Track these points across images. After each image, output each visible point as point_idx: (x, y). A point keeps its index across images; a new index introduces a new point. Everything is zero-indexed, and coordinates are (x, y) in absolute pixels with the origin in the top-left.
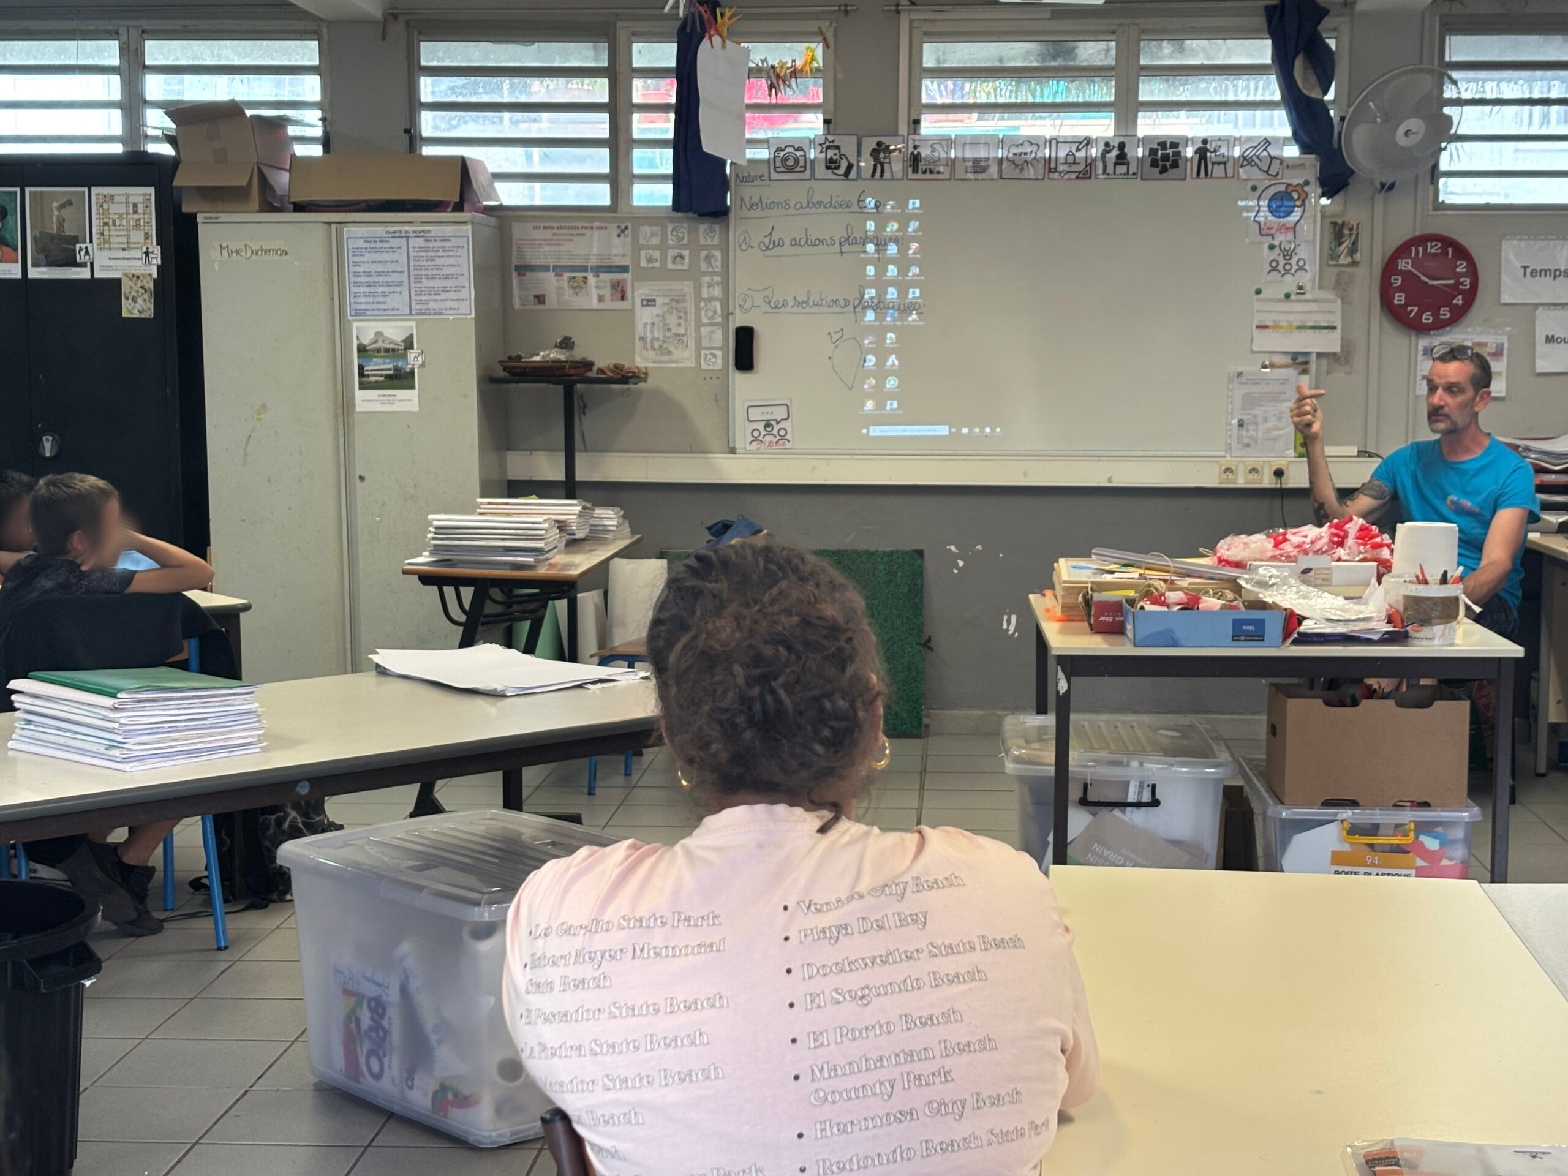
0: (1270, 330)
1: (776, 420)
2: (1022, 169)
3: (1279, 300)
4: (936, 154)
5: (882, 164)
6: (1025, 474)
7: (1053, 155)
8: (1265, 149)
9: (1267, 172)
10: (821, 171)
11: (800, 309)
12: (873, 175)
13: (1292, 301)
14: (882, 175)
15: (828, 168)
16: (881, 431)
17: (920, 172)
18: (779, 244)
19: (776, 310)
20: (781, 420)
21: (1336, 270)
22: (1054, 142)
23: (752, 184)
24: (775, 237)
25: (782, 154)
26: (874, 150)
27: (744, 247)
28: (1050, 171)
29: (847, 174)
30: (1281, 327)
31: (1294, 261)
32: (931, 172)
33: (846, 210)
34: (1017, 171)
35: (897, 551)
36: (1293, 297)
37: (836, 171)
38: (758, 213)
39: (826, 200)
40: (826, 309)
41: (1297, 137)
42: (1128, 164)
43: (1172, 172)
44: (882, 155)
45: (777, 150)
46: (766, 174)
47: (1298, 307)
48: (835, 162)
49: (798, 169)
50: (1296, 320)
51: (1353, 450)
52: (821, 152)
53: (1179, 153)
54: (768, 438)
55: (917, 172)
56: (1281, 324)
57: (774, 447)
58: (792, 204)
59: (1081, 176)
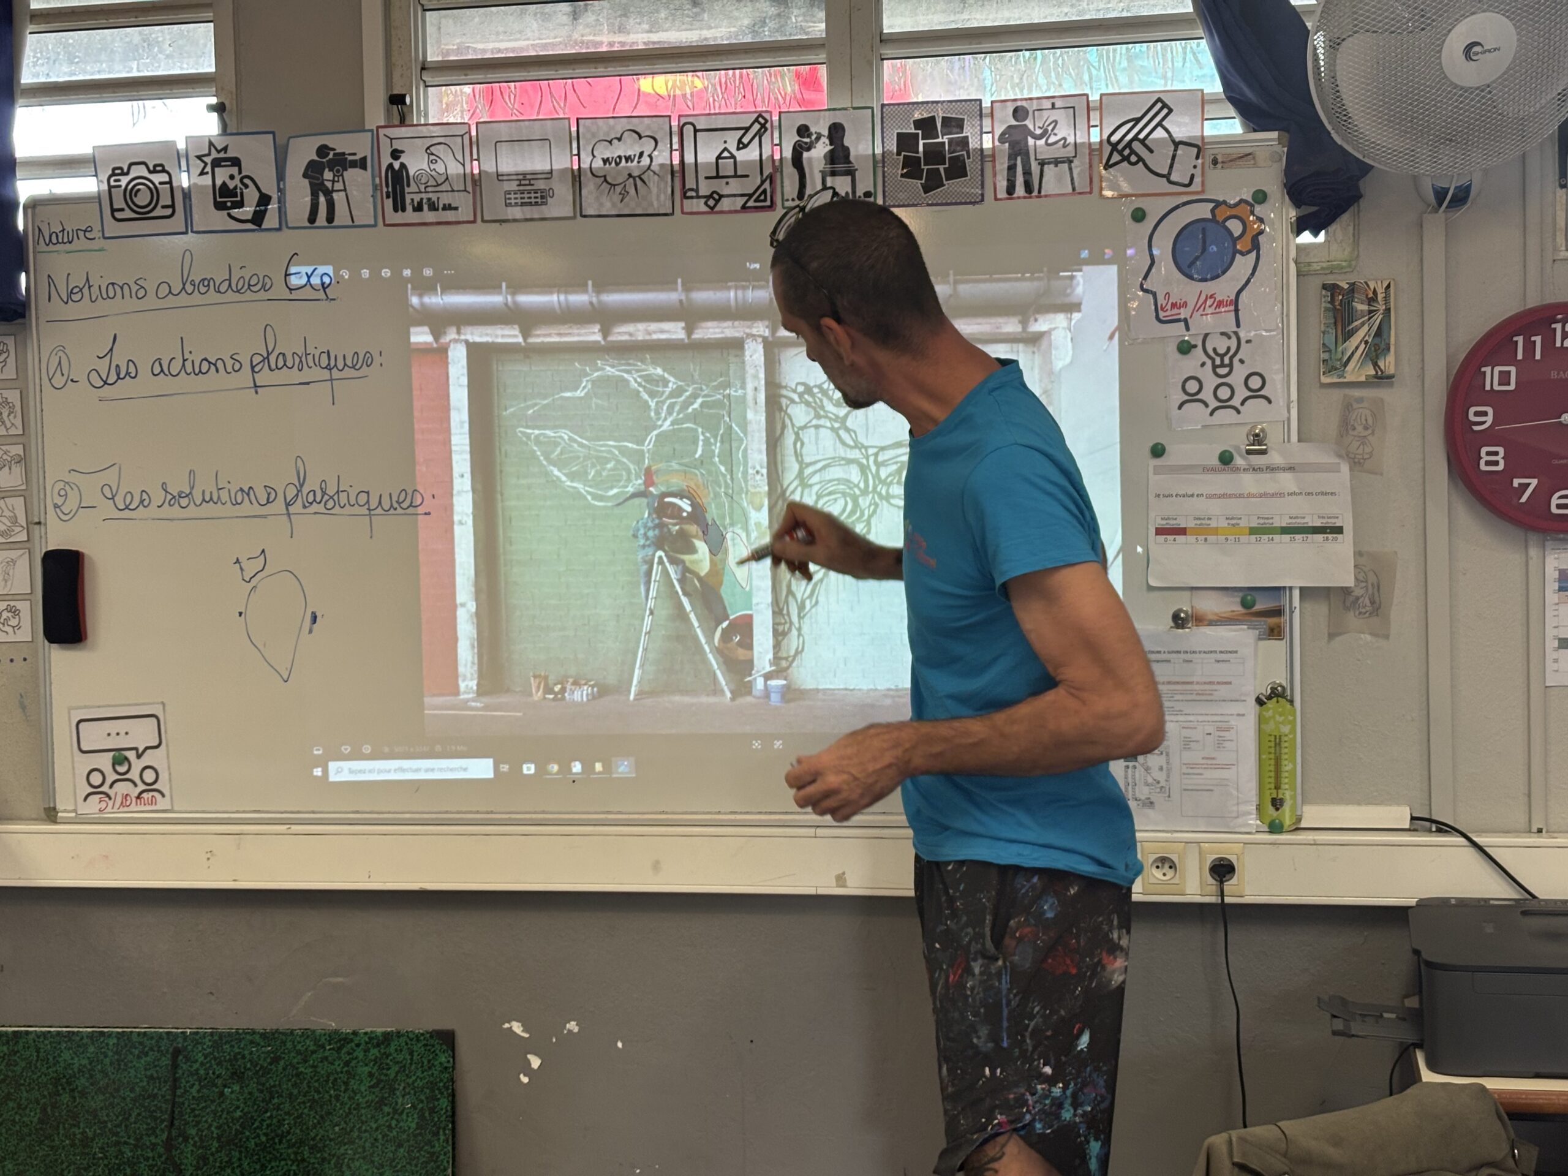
0: (1190, 538)
1: (136, 749)
2: (624, 194)
3: (1207, 470)
4: (440, 168)
5: (328, 193)
6: (656, 866)
7: (689, 158)
8: (1160, 124)
9: (1167, 177)
10: (206, 214)
11: (176, 511)
12: (312, 219)
13: (1237, 470)
14: (330, 219)
15: (219, 206)
16: (351, 771)
17: (409, 208)
18: (128, 373)
19: (127, 514)
20: (147, 748)
21: (1337, 394)
22: (689, 130)
23: (68, 247)
24: (120, 359)
25: (124, 181)
26: (311, 164)
27: (59, 381)
28: (685, 196)
29: (258, 218)
30: (1215, 531)
31: (1237, 378)
32: (433, 207)
33: (263, 295)
34: (617, 198)
35: (399, 1034)
36: (1239, 461)
37: (235, 212)
38: (83, 308)
39: (220, 276)
40: (229, 510)
41: (1233, 96)
42: (851, 173)
43: (951, 186)
44: (328, 175)
45: (113, 174)
46: (97, 227)
47: (1249, 482)
48: (232, 193)
49: (159, 212)
50: (1250, 514)
51: (1401, 816)
52: (202, 173)
53: (964, 142)
54: (122, 788)
55: (404, 210)
56: (1213, 524)
57: (133, 808)
58: (151, 287)
59: (751, 203)
